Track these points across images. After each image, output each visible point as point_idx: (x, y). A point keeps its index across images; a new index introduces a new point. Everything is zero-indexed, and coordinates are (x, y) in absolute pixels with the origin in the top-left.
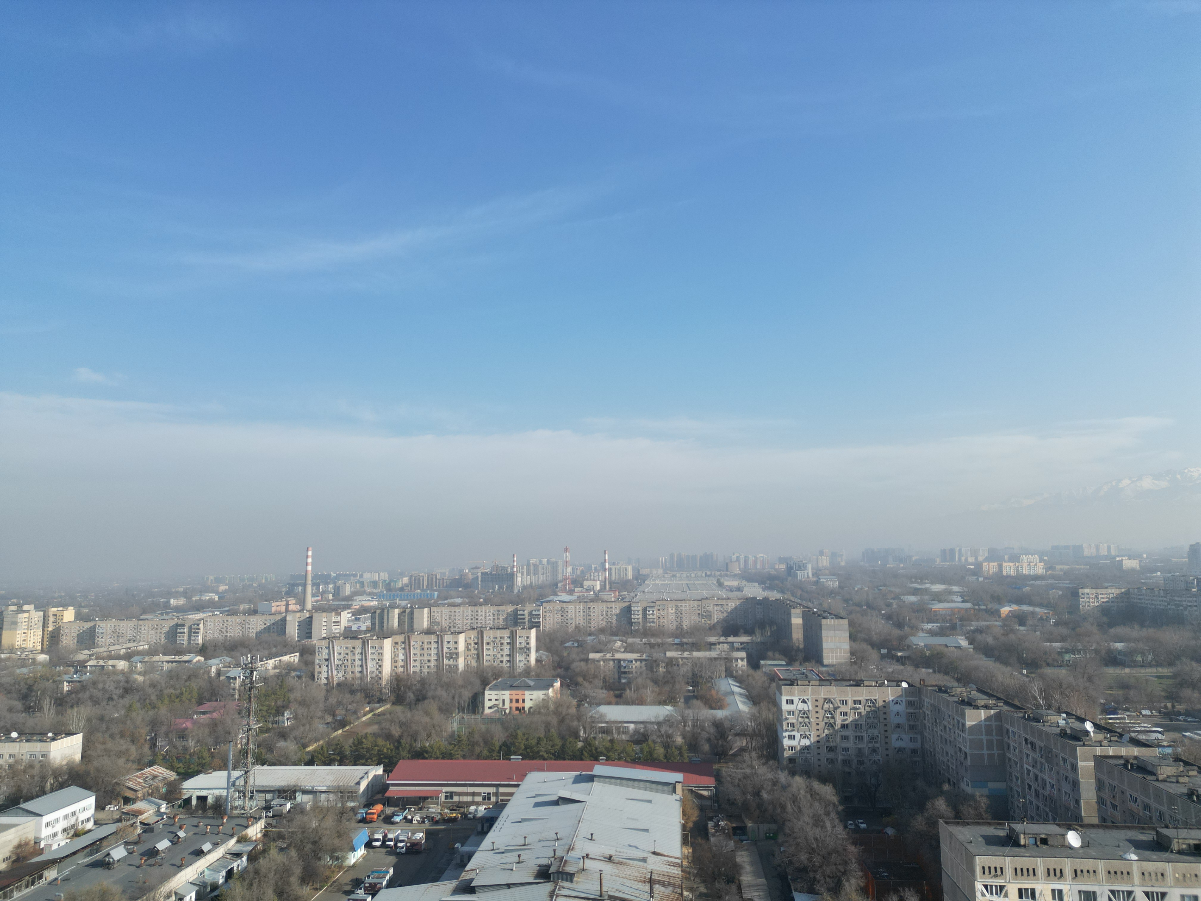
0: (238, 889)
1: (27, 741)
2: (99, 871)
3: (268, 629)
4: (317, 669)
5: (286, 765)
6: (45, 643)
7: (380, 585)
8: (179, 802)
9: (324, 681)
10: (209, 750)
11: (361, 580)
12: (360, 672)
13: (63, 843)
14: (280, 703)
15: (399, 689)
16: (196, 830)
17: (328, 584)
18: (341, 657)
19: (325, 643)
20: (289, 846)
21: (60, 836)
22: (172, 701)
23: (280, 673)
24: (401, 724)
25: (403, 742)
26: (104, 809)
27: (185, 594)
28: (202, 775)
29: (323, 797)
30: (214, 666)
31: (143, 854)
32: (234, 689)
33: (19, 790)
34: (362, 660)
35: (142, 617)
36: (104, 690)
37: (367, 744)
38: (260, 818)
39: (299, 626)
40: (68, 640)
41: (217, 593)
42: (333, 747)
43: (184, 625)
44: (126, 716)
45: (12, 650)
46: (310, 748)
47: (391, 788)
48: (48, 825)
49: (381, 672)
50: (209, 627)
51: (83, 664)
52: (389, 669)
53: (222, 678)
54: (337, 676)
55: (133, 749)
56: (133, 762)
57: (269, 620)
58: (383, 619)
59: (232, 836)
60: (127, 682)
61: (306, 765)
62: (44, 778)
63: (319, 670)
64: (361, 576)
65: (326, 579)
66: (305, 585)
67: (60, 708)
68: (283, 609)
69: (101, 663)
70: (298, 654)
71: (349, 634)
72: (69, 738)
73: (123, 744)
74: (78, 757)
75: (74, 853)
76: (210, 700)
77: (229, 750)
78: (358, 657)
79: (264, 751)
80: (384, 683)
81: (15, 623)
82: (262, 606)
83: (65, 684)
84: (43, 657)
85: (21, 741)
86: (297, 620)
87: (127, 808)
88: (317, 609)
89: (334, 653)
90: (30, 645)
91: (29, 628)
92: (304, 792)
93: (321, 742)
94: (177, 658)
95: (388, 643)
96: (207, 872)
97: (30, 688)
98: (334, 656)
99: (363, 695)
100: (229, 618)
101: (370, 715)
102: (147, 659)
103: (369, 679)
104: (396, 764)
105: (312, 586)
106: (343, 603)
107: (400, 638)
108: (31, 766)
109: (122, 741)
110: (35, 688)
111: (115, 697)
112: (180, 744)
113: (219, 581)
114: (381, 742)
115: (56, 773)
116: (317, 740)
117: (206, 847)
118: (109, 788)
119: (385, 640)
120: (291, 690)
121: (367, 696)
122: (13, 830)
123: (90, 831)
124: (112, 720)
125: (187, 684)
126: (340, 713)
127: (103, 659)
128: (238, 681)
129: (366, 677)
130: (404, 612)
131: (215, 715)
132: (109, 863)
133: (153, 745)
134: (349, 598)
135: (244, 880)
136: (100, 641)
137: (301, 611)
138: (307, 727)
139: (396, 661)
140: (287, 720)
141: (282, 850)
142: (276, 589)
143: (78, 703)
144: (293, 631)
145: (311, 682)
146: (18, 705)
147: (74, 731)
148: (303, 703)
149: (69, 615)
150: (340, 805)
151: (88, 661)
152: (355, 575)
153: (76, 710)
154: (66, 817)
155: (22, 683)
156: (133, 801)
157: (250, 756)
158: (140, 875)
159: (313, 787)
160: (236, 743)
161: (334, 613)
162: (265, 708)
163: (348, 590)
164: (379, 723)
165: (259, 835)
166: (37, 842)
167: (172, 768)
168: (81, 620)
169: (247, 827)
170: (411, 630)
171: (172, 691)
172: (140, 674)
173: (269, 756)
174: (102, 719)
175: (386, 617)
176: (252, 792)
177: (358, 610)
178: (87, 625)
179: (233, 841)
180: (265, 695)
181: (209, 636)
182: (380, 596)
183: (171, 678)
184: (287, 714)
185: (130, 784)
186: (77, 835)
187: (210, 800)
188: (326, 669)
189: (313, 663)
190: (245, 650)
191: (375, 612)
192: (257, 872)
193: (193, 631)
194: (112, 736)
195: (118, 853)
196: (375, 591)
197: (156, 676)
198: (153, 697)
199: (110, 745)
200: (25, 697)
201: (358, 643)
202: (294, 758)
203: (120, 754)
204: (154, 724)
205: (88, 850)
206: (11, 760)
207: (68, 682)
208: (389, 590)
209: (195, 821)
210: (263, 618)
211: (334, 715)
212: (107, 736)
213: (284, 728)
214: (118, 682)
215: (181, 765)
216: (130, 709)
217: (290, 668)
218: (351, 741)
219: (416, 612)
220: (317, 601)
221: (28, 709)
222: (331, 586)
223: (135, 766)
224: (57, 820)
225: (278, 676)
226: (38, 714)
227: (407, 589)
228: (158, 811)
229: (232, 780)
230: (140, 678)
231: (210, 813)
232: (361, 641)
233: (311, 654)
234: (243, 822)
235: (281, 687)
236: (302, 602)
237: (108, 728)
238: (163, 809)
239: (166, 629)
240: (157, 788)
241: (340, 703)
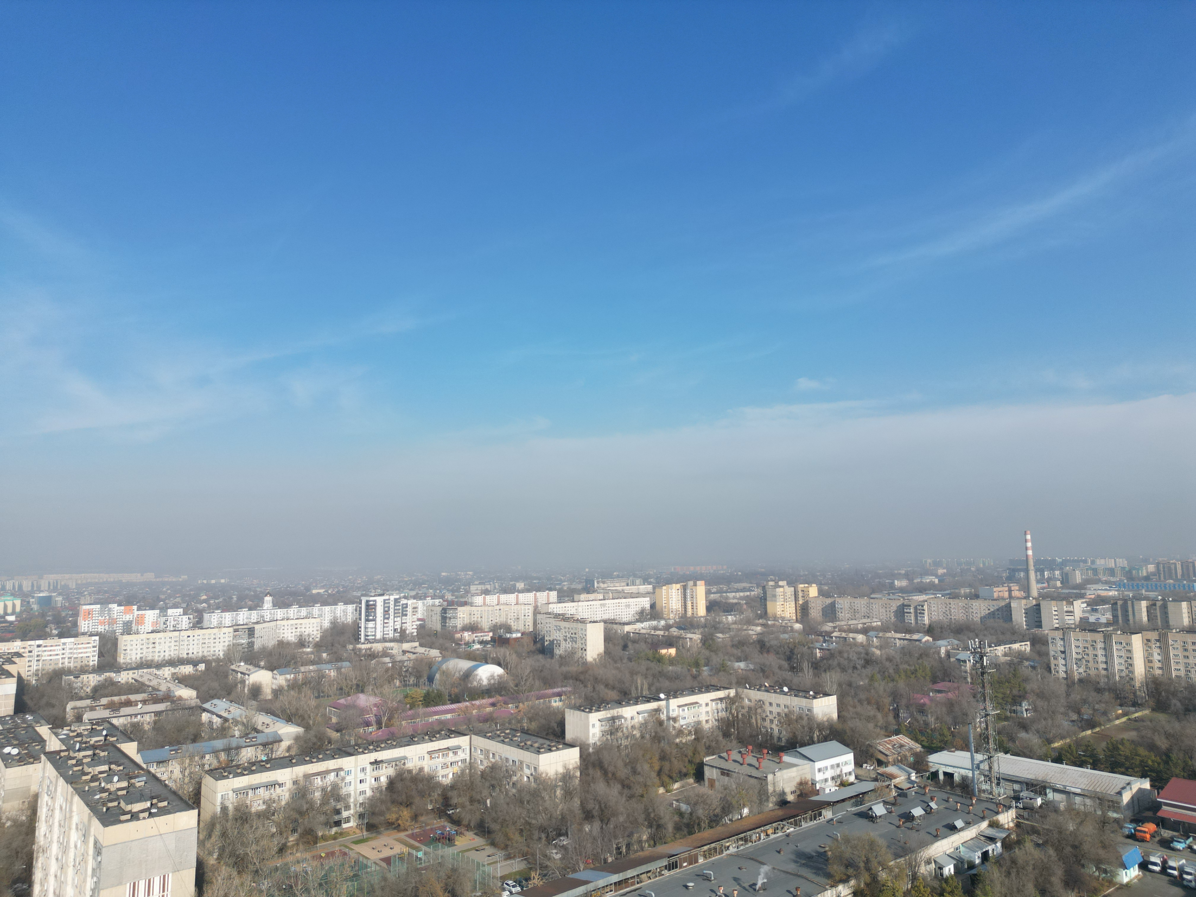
0: (995, 874)
1: (795, 696)
2: (863, 822)
3: (992, 615)
4: (1053, 662)
5: (1031, 758)
6: (799, 614)
7: (1118, 572)
8: (927, 774)
9: (1062, 675)
10: (949, 729)
11: (1093, 567)
12: (1106, 669)
13: (833, 790)
14: (1015, 692)
15: (1160, 694)
16: (946, 805)
17: (1053, 570)
18: (1080, 650)
19: (1058, 635)
20: (1045, 843)
21: (830, 783)
22: (908, 677)
23: (1012, 660)
24: (1168, 736)
25: (1174, 756)
26: (862, 766)
27: (907, 576)
28: (945, 752)
29: (1078, 799)
30: (943, 647)
31: (901, 816)
32: (966, 672)
33: (795, 736)
34: (1106, 656)
35: (872, 596)
36: (848, 658)
37: (1125, 751)
38: (1010, 807)
39: (1026, 613)
40: (815, 613)
41: (937, 576)
42: (1084, 748)
43: (910, 606)
44: (870, 685)
45: (775, 618)
46: (1056, 745)
47: (1164, 808)
48: (819, 770)
49: (1132, 672)
50: (933, 609)
51: (829, 634)
52: (1143, 670)
53: (952, 660)
54: (1078, 672)
55: (879, 716)
56: (881, 728)
57: (993, 606)
58: (1127, 611)
59: (983, 818)
60: (867, 654)
61: (1053, 761)
62: (811, 730)
63: (1056, 662)
64: (1093, 562)
65: (1051, 565)
66: (1027, 571)
67: (816, 671)
68: (1006, 595)
69: (844, 635)
70: (1028, 643)
71: (1086, 626)
72: (827, 698)
73: (871, 711)
74: (835, 716)
75: (843, 800)
76: (944, 680)
77: (968, 732)
78: (1100, 652)
79: (1005, 739)
80: (1137, 685)
81: (774, 596)
82: (983, 590)
83: (818, 651)
84: (798, 626)
85: (791, 695)
86: (1023, 607)
87: (881, 770)
88: (1044, 596)
89: (1070, 646)
90: (787, 615)
91: (785, 600)
92: (1055, 790)
93: (1068, 740)
94: (908, 636)
95: (1137, 640)
96: (962, 849)
97: (792, 651)
98: (1071, 649)
99: (1112, 695)
100: (951, 601)
101: (1124, 719)
102: (881, 634)
103: (1117, 678)
104: (1167, 781)
105: (1036, 572)
106: (1075, 591)
107: (1153, 636)
108: (800, 718)
109: (869, 708)
110: (796, 651)
111: (859, 667)
112: (921, 718)
113: (937, 564)
114: (1142, 751)
115: (820, 727)
116: (1063, 738)
117: (959, 824)
118: (864, 748)
119: (1134, 636)
120: (1026, 680)
121: (1117, 697)
122: (795, 769)
123: (852, 784)
124: (858, 687)
125: (920, 661)
126: (1087, 712)
127: (845, 631)
128: (968, 665)
129: (1114, 675)
130: (1155, 605)
131: (950, 695)
132: (872, 817)
133: (897, 716)
134: (1081, 586)
135: (1000, 865)
136: (840, 615)
137: (1027, 597)
138: (1050, 722)
139: (1150, 661)
140: (1025, 710)
141: (1038, 845)
142: (996, 574)
143: (829, 668)
144: (1020, 618)
145: (1046, 674)
146: (785, 664)
147: (829, 692)
148: (1041, 695)
149: (813, 591)
150: (1099, 813)
151: (833, 632)
152: (1085, 561)
153: (828, 674)
154: (832, 767)
155: (786, 647)
156: (886, 764)
157: (991, 741)
158: (900, 835)
159: (1065, 786)
160: (975, 727)
161: (1064, 602)
162: (1000, 695)
163: (1078, 577)
164: (1137, 729)
165: (1011, 825)
166: (814, 784)
167: (916, 740)
168: (823, 596)
169: (997, 813)
170: (1167, 625)
171: (906, 666)
172: (876, 647)
173: (1010, 745)
174: (850, 685)
175: (1130, 609)
176: (998, 779)
177: (1093, 599)
178: (829, 601)
179: (984, 824)
180: (998, 682)
181: (935, 618)
182: (1119, 585)
183: (905, 654)
184: (1025, 705)
185: (880, 748)
186: (843, 784)
187: (957, 778)
188: (1063, 662)
189: (1047, 654)
190: (971, 635)
191: (1116, 604)
192: (1014, 862)
193: (919, 612)
194: (860, 701)
195: (879, 810)
196: (1112, 579)
197: (891, 652)
198: (891, 671)
199: (859, 709)
200: (789, 659)
201: (1099, 637)
202: (1039, 752)
203: (869, 719)
204: (895, 696)
205: (853, 800)
206: (786, 710)
207: (820, 649)
208: (1131, 578)
209: (945, 796)
210: (986, 603)
211: (1079, 713)
212: (856, 701)
213: (1023, 718)
214: (859, 653)
215: (924, 738)
216: (872, 679)
217: (1021, 657)
218: (1104, 745)
219: (1171, 606)
220: (1043, 588)
221: (792, 669)
222: (1057, 573)
223: (883, 732)
224: (826, 768)
225: (1010, 664)
226: (800, 674)
227: (1155, 578)
228: (909, 778)
229: (976, 762)
230: (878, 652)
231: (958, 791)
232: (1101, 634)
233: (1043, 644)
234: (993, 807)
235: (1015, 675)
236: (1026, 588)
237: (856, 694)
238: (913, 777)
239: (894, 608)
240: (905, 756)
241: (1085, 701)
